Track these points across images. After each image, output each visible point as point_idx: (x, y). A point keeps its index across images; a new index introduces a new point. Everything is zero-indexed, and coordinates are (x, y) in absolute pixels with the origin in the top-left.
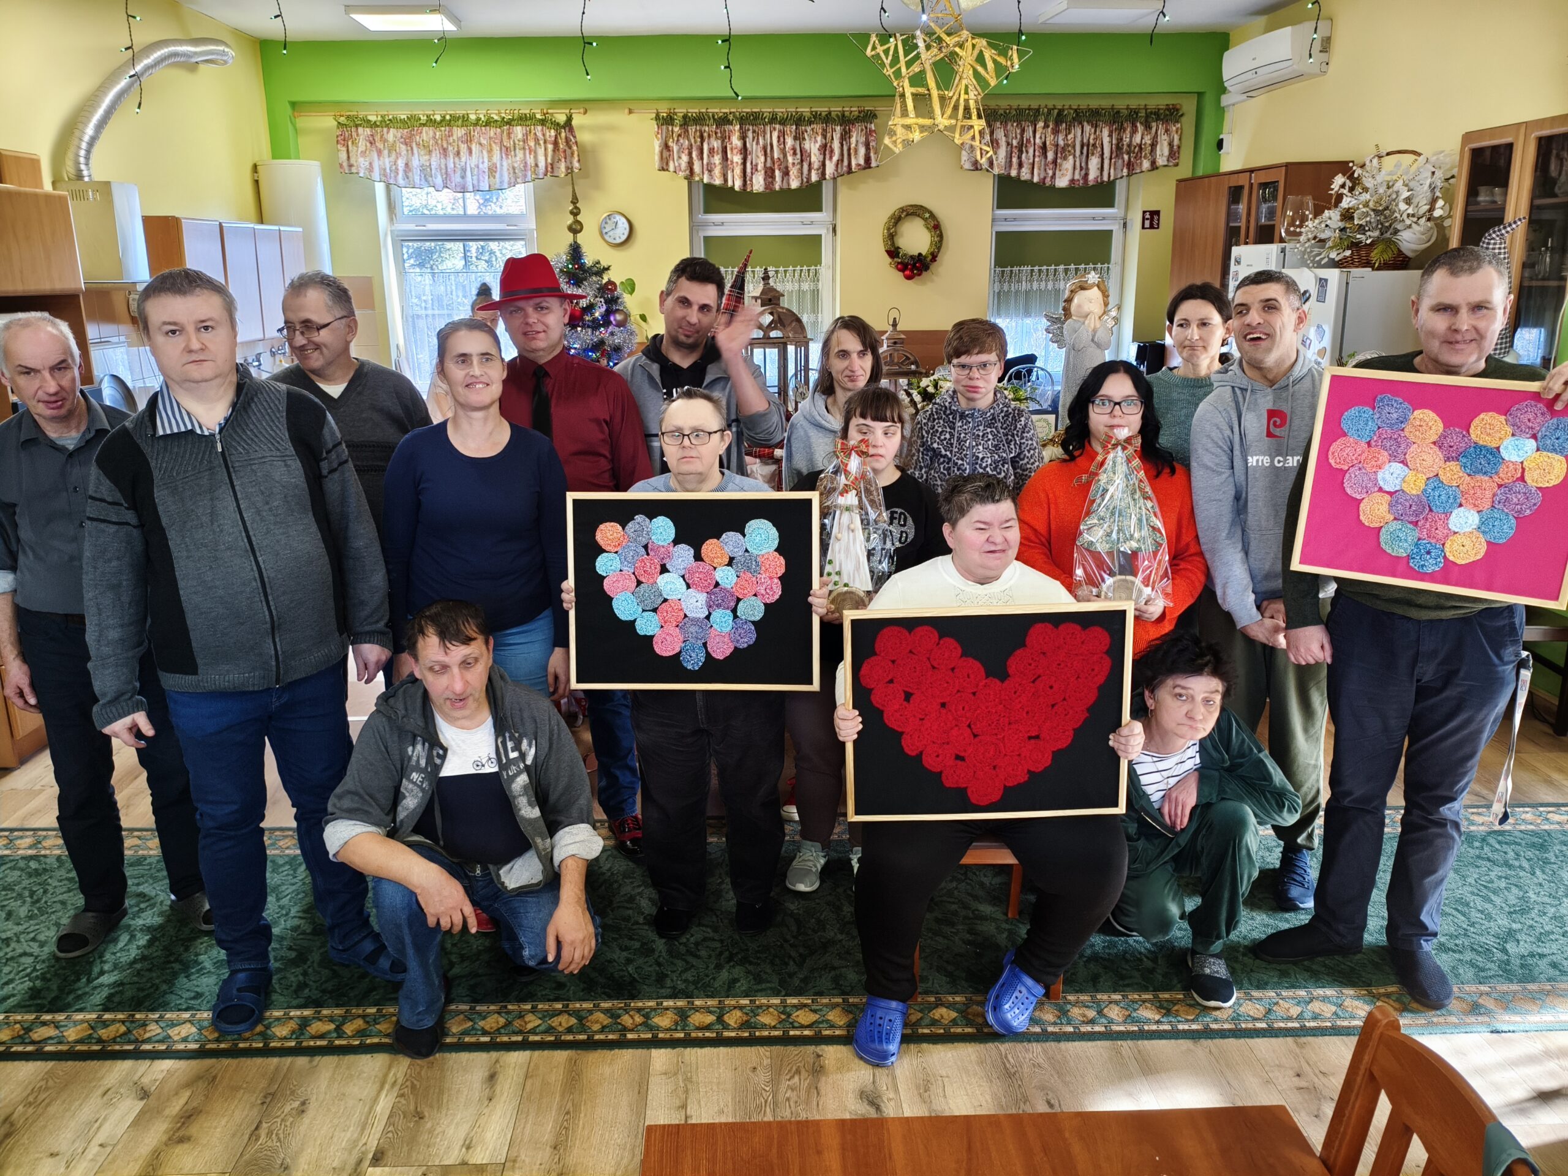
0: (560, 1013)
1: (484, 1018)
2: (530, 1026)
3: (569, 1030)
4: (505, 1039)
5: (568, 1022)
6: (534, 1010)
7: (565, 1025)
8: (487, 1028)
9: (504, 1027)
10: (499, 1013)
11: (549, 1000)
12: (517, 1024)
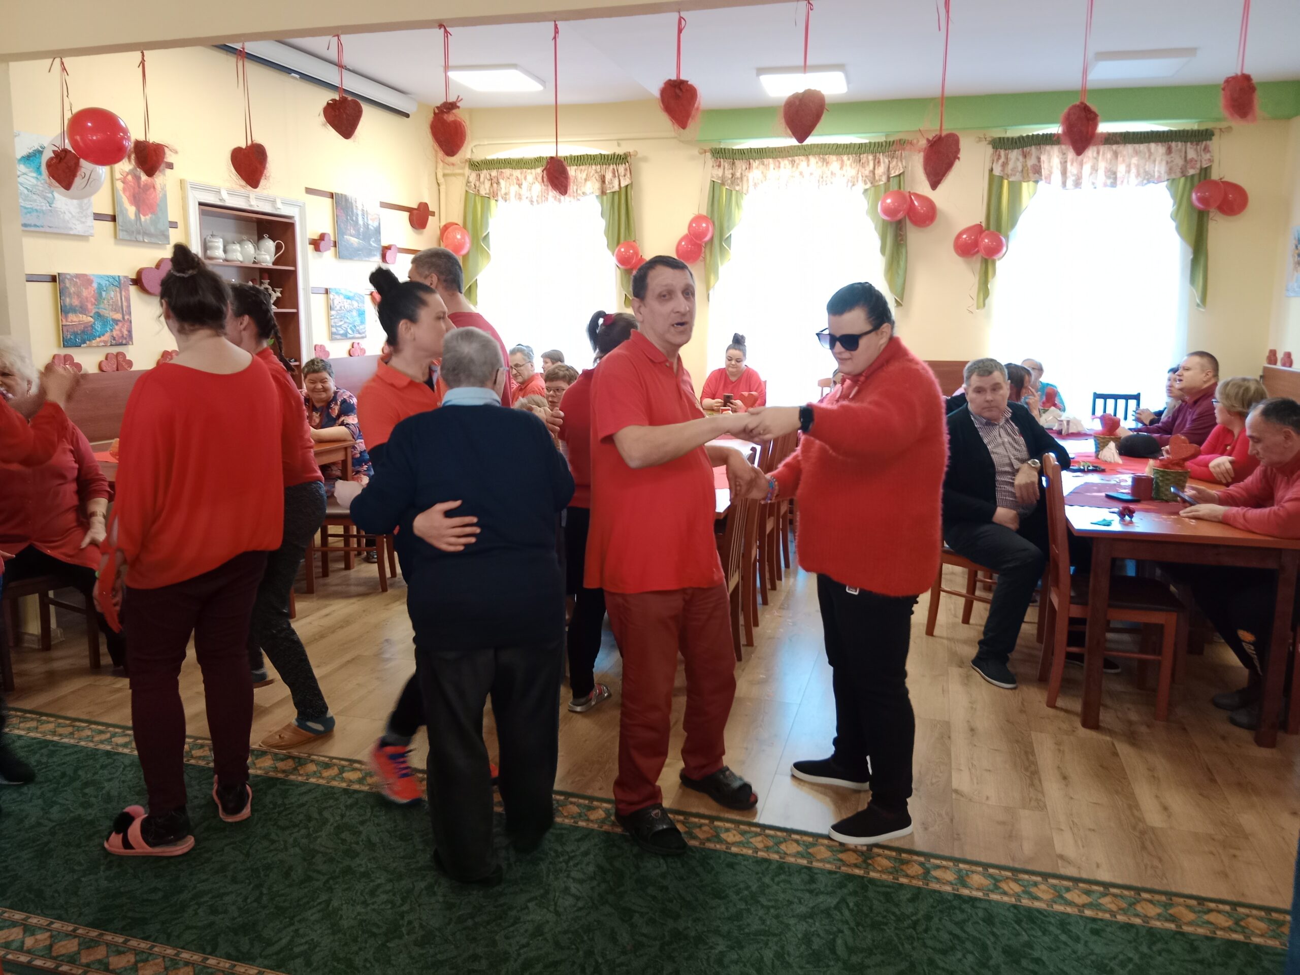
0: (734, 844)
1: (798, 853)
2: (760, 838)
3: (727, 830)
4: (779, 834)
5: (728, 836)
6: (756, 850)
7: (730, 834)
8: (795, 845)
9: (781, 843)
10: (785, 853)
11: (742, 855)
12: (770, 843)
